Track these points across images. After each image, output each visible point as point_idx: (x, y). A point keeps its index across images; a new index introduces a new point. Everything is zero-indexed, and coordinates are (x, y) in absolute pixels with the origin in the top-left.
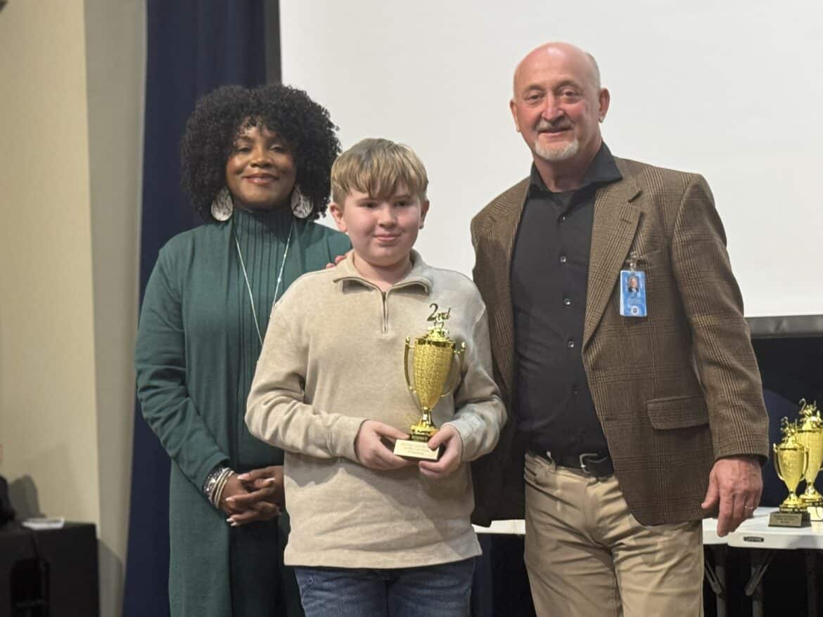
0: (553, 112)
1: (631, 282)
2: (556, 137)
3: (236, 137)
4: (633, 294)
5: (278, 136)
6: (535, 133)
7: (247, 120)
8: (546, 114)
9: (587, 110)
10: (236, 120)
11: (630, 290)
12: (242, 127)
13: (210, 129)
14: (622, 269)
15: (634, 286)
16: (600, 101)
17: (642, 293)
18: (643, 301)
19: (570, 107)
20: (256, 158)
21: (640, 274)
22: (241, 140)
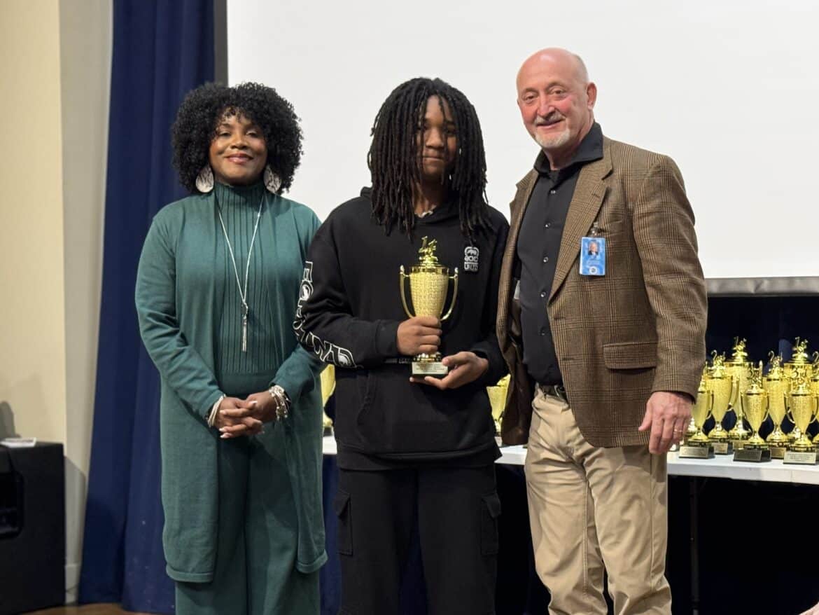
0: (545, 109)
1: (591, 247)
2: (550, 129)
5: (252, 123)
6: (534, 126)
8: (540, 112)
11: (590, 254)
15: (594, 250)
16: (588, 93)
22: (222, 126)
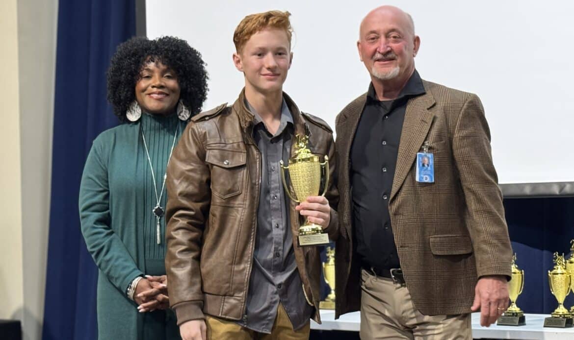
0: (384, 48)
1: (424, 160)
2: (385, 64)
3: (142, 69)
4: (425, 168)
5: (168, 68)
6: (372, 61)
7: (149, 57)
8: (380, 49)
9: (406, 48)
10: (142, 58)
11: (423, 165)
12: (146, 63)
13: (125, 64)
14: (419, 151)
15: (426, 163)
16: (414, 44)
17: (431, 167)
18: (432, 172)
19: (394, 46)
20: (154, 82)
21: (430, 155)
22: (145, 71)
